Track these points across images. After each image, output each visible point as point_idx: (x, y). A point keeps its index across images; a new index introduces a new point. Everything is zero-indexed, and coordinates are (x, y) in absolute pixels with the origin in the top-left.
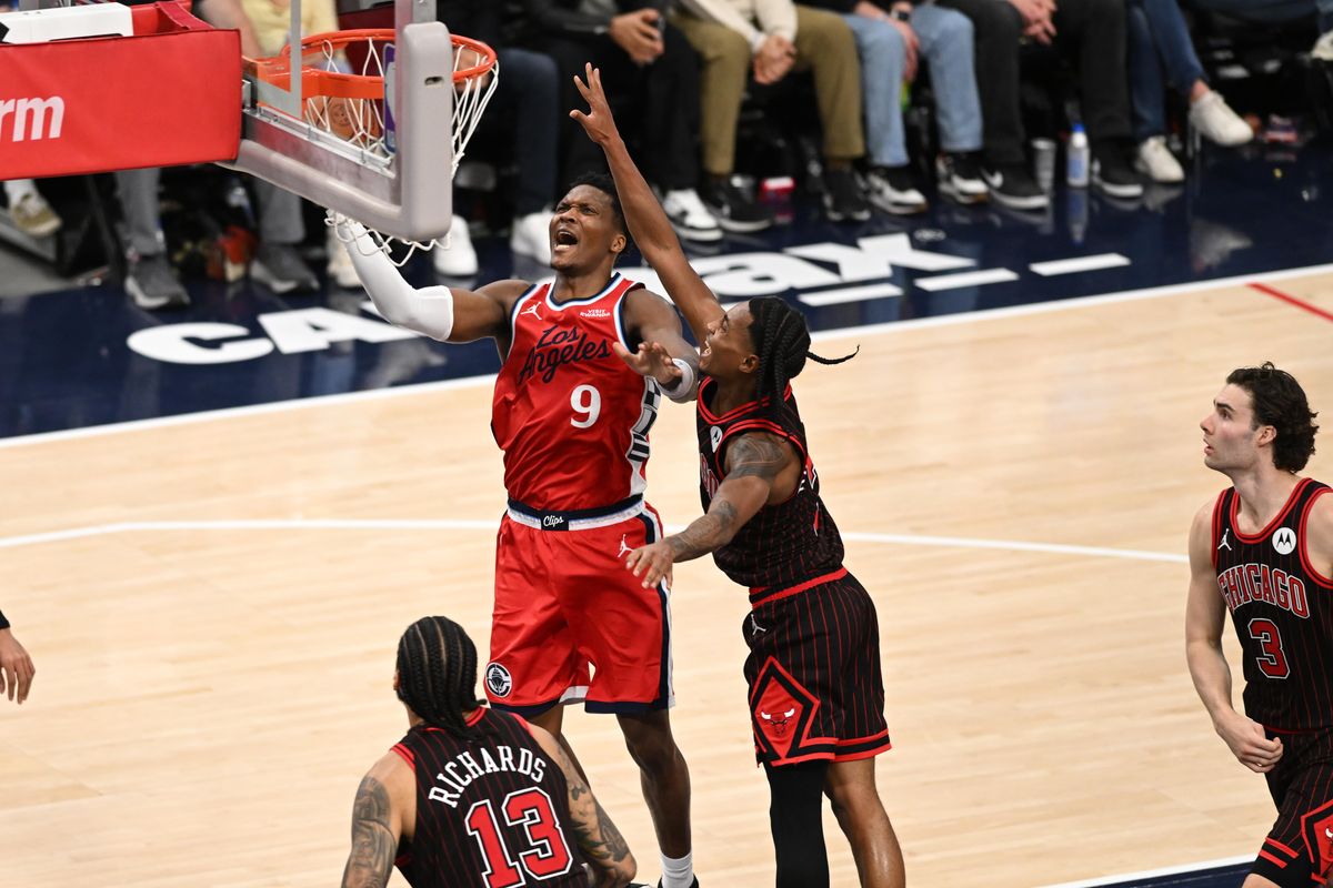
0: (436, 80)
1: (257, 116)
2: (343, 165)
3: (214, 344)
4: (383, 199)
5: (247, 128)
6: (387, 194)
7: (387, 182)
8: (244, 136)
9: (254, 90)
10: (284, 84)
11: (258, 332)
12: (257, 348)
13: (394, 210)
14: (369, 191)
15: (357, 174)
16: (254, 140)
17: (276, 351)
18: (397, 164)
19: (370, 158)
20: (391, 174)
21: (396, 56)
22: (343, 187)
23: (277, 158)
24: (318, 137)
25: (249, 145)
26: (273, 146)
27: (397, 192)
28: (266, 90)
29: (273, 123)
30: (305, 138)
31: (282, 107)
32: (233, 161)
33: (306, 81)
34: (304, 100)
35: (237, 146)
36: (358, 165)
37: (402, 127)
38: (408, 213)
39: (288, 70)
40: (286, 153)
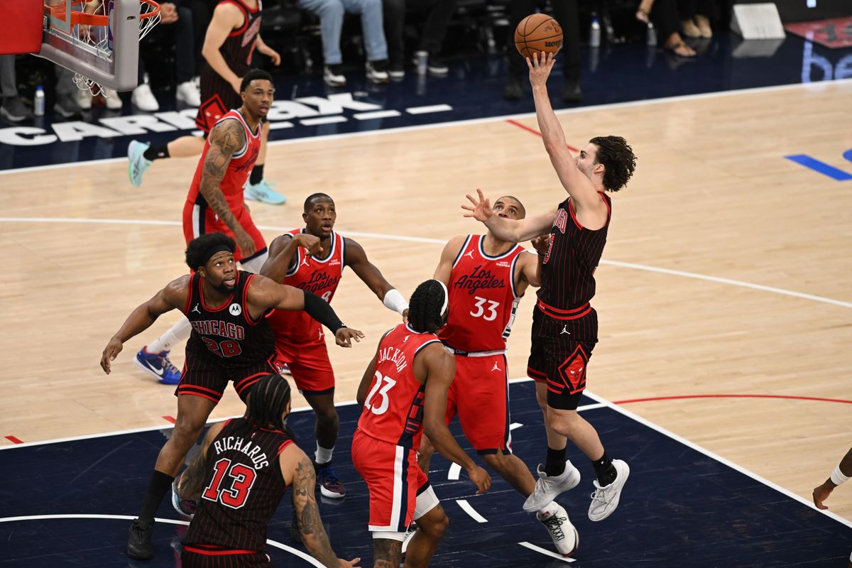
0: (132, 18)
1: (50, 32)
2: (88, 55)
3: (31, 137)
4: (106, 71)
5: (45, 38)
6: (108, 70)
7: (108, 65)
8: (43, 42)
9: (49, 20)
10: (63, 18)
11: (50, 132)
12: (50, 139)
13: (111, 77)
14: (100, 68)
15: (95, 60)
16: (48, 43)
17: (59, 139)
18: (113, 56)
19: (101, 53)
20: (110, 61)
21: (114, 6)
22: (88, 66)
23: (58, 52)
24: (77, 43)
25: (46, 46)
26: (57, 47)
27: (113, 69)
28: (54, 20)
29: (57, 36)
30: (72, 43)
31: (62, 29)
32: (38, 53)
33: (73, 17)
34: (72, 26)
35: (41, 45)
36: (95, 56)
37: (116, 38)
38: (117, 79)
39: (65, 11)
40: (62, 50)
